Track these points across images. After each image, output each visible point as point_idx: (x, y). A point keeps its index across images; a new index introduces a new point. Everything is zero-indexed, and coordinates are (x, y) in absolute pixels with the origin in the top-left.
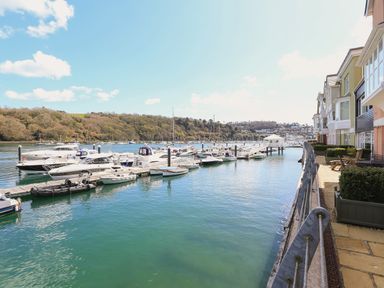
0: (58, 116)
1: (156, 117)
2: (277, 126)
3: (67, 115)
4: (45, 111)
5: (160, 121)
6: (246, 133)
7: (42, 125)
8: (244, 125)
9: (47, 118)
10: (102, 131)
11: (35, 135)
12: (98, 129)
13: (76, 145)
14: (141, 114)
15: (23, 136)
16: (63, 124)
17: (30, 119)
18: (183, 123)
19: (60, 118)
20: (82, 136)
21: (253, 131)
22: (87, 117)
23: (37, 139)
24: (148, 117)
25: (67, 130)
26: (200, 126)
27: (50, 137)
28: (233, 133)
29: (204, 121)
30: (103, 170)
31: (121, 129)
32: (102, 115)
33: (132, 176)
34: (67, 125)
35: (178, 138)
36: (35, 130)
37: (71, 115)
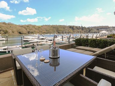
0: (34, 26)
1: (62, 26)
2: (109, 28)
3: (36, 26)
4: (30, 25)
5: (64, 27)
6: (95, 30)
7: (30, 29)
8: (95, 27)
9: (31, 27)
10: (46, 31)
11: (28, 32)
12: (45, 30)
13: (37, 35)
14: (58, 25)
15: (25, 33)
16: (35, 29)
17: (27, 28)
18: (72, 28)
19: (34, 27)
20: (41, 32)
21: (98, 30)
22: (42, 26)
23: (29, 33)
24: (60, 26)
25: (36, 31)
26: (78, 29)
27: (32, 33)
28: (90, 30)
29: (79, 27)
30: (43, 42)
31: (52, 30)
32: (46, 26)
33: (50, 44)
34: (36, 29)
35: (70, 33)
36: (28, 31)
37: (37, 26)
